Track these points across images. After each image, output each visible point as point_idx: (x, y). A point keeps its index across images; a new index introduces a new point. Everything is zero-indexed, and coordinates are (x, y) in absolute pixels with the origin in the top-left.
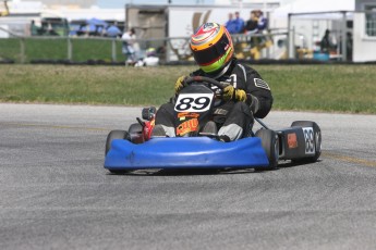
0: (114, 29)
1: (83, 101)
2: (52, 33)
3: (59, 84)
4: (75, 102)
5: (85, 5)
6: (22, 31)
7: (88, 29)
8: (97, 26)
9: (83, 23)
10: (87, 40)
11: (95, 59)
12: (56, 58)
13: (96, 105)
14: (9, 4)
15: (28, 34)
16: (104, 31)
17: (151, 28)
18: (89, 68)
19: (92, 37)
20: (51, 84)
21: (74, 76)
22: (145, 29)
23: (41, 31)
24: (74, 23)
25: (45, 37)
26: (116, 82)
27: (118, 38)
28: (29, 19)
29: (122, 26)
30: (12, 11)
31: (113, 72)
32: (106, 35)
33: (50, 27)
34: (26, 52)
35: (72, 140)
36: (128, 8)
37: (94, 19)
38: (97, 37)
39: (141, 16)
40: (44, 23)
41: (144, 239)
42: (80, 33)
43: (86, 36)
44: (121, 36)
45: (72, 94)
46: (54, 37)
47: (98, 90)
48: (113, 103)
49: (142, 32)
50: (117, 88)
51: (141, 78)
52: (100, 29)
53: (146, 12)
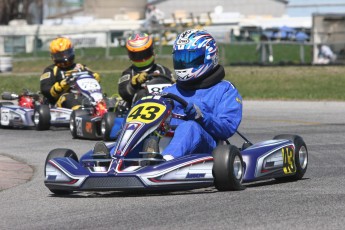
0: (302, 35)
1: (275, 97)
2: (249, 39)
3: (254, 83)
4: (268, 98)
5: (277, 15)
6: (223, 38)
7: (280, 35)
8: (288, 33)
9: (275, 31)
10: (279, 45)
11: (286, 61)
12: (251, 61)
13: (286, 100)
14: (212, 15)
15: (228, 40)
16: (293, 37)
17: (335, 33)
18: (279, 68)
19: (283, 42)
20: (248, 82)
21: (267, 75)
22: (329, 34)
23: (239, 38)
24: (268, 30)
25: (243, 43)
26: (304, 80)
27: (306, 43)
28: (229, 28)
29: (309, 32)
30: (214, 21)
31: (300, 71)
32: (295, 40)
33: (247, 35)
34: (227, 56)
35: (264, 131)
36: (314, 16)
37: (285, 27)
38: (287, 42)
39: (326, 23)
40: (242, 31)
41: (326, 215)
42: (273, 39)
43: (278, 41)
44: (308, 40)
45: (266, 91)
46: (250, 43)
47: (288, 87)
48: (301, 98)
49: (326, 37)
50: (304, 85)
51: (325, 76)
52: (290, 35)
53: (329, 19)
